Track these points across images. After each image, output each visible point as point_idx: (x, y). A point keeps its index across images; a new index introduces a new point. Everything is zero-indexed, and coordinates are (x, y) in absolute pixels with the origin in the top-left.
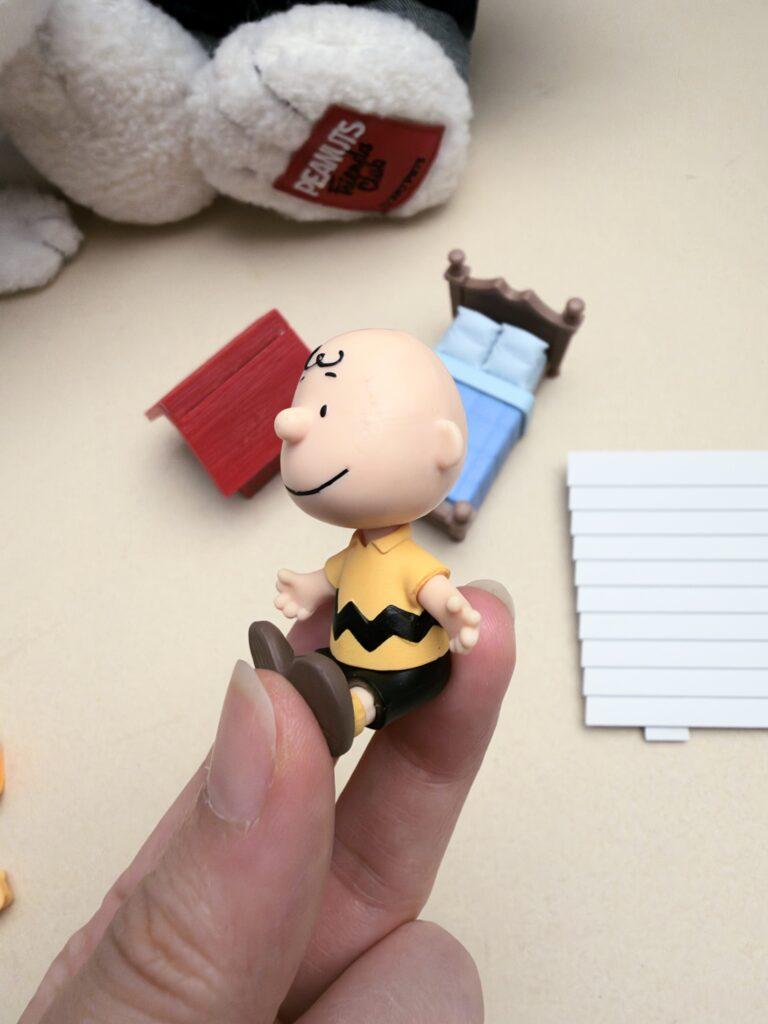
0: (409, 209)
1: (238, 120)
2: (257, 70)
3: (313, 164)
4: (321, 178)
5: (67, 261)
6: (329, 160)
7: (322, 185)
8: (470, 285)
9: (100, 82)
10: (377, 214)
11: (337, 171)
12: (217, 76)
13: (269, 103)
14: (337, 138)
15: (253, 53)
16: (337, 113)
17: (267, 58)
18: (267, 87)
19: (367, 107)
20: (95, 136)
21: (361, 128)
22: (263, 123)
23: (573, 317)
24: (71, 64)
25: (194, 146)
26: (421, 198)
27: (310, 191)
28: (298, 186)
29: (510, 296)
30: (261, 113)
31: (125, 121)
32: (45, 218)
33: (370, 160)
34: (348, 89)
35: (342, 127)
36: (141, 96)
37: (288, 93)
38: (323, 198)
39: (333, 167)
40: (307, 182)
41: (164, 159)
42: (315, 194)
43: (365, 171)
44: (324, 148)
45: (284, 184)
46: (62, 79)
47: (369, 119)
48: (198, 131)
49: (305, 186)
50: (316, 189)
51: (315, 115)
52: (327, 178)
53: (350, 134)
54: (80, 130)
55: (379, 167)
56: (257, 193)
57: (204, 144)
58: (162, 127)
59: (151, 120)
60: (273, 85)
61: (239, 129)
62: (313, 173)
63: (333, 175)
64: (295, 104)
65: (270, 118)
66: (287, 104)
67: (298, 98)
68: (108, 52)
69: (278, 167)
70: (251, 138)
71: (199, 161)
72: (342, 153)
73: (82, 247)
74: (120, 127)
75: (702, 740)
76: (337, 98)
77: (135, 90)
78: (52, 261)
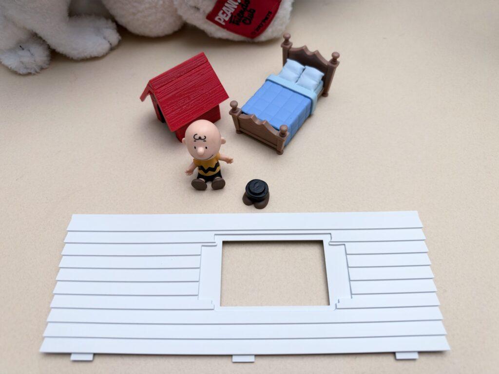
3: (224, 8)
5: (112, 49)
6: (231, 7)
7: (227, 19)
8: (291, 50)
11: (234, 12)
23: (335, 61)
27: (222, 22)
28: (216, 19)
29: (308, 53)
32: (107, 28)
33: (248, 9)
38: (227, 26)
40: (222, 17)
42: (224, 24)
43: (246, 14)
45: (211, 17)
49: (220, 19)
50: (225, 21)
52: (230, 15)
55: (252, 13)
56: (199, 21)
62: (224, 13)
63: (232, 14)
69: (209, 7)
73: (120, 43)
78: (106, 46)
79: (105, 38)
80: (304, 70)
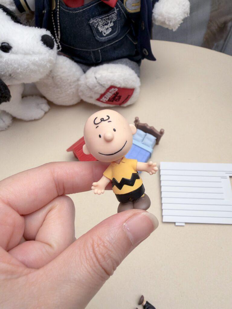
0: (125, 105)
1: (91, 88)
2: (96, 78)
3: (105, 96)
4: (107, 98)
5: (46, 113)
6: (109, 95)
7: (107, 100)
8: (140, 124)
9: (61, 78)
10: (118, 105)
11: (111, 97)
12: (86, 78)
13: (98, 85)
14: (111, 91)
15: (95, 74)
16: (112, 87)
17: (98, 76)
18: (98, 82)
19: (118, 86)
20: (57, 88)
21: (117, 90)
22: (96, 89)
23: (162, 133)
24: (55, 75)
25: (79, 91)
26: (129, 103)
27: (104, 101)
28: (101, 100)
29: (148, 127)
30: (96, 86)
31: (65, 86)
32: (42, 103)
33: (118, 95)
34: (115, 82)
35: (113, 89)
36: (69, 81)
37: (102, 83)
38: (107, 102)
39: (110, 97)
40: (104, 99)
41: (72, 93)
42: (105, 102)
43: (117, 98)
44: (108, 93)
45: (98, 100)
46: (53, 77)
47: (119, 88)
48: (81, 88)
49: (103, 100)
50: (105, 101)
51: (107, 87)
52: (108, 99)
53: (115, 91)
54: (54, 87)
55: (120, 97)
56: (93, 101)
57: (82, 91)
58: (72, 87)
59: (70, 85)
60: (99, 82)
61: (91, 89)
62: (105, 97)
63: (110, 98)
64: (103, 85)
65: (98, 88)
66: (101, 85)
67: (104, 84)
68: (63, 73)
69: (98, 96)
70: (93, 91)
71: (80, 94)
72: (112, 94)
73: (49, 110)
74: (63, 87)
75: (188, 226)
76: (112, 84)
77: (68, 80)
78: (43, 113)
79: (42, 109)
80: (146, 135)
